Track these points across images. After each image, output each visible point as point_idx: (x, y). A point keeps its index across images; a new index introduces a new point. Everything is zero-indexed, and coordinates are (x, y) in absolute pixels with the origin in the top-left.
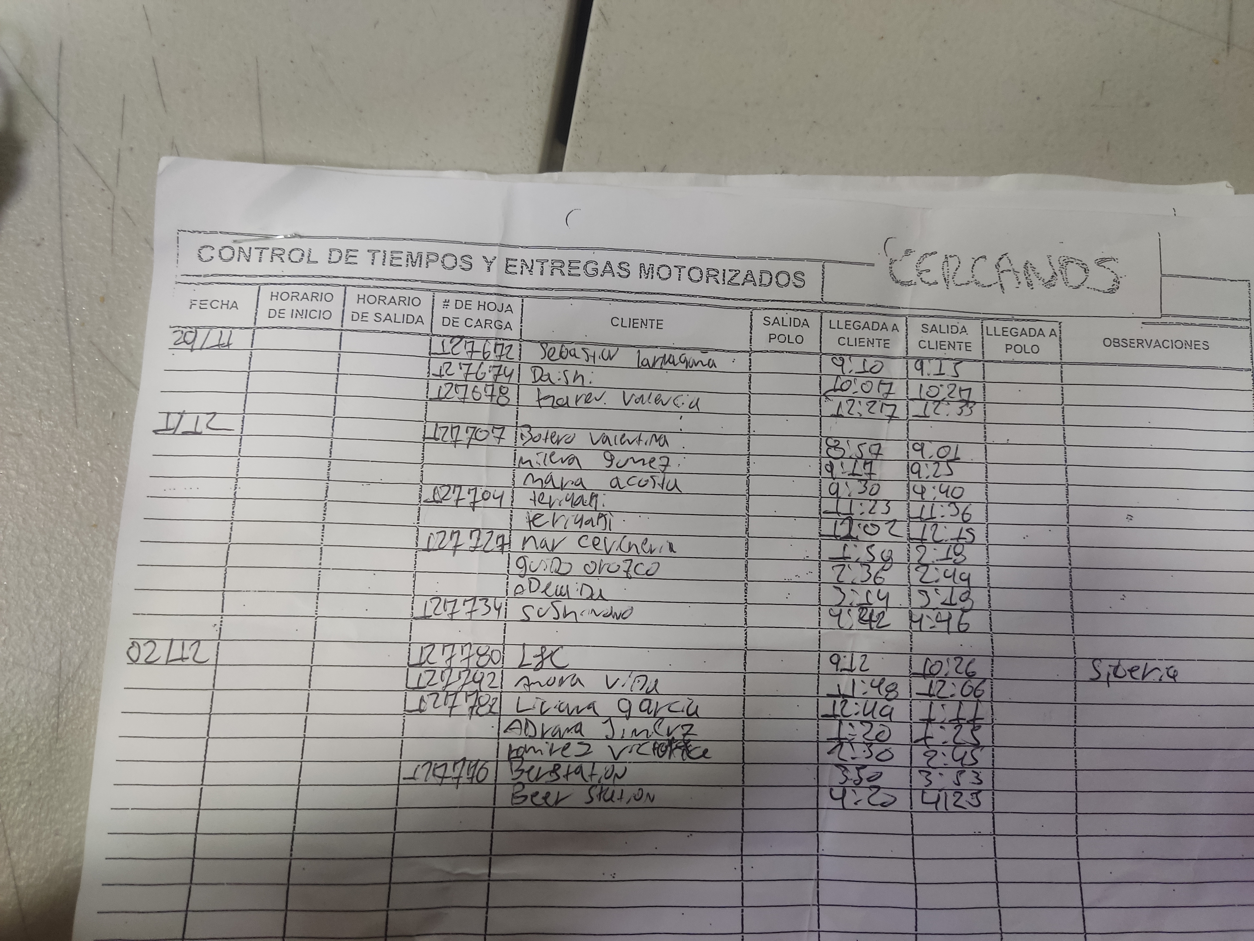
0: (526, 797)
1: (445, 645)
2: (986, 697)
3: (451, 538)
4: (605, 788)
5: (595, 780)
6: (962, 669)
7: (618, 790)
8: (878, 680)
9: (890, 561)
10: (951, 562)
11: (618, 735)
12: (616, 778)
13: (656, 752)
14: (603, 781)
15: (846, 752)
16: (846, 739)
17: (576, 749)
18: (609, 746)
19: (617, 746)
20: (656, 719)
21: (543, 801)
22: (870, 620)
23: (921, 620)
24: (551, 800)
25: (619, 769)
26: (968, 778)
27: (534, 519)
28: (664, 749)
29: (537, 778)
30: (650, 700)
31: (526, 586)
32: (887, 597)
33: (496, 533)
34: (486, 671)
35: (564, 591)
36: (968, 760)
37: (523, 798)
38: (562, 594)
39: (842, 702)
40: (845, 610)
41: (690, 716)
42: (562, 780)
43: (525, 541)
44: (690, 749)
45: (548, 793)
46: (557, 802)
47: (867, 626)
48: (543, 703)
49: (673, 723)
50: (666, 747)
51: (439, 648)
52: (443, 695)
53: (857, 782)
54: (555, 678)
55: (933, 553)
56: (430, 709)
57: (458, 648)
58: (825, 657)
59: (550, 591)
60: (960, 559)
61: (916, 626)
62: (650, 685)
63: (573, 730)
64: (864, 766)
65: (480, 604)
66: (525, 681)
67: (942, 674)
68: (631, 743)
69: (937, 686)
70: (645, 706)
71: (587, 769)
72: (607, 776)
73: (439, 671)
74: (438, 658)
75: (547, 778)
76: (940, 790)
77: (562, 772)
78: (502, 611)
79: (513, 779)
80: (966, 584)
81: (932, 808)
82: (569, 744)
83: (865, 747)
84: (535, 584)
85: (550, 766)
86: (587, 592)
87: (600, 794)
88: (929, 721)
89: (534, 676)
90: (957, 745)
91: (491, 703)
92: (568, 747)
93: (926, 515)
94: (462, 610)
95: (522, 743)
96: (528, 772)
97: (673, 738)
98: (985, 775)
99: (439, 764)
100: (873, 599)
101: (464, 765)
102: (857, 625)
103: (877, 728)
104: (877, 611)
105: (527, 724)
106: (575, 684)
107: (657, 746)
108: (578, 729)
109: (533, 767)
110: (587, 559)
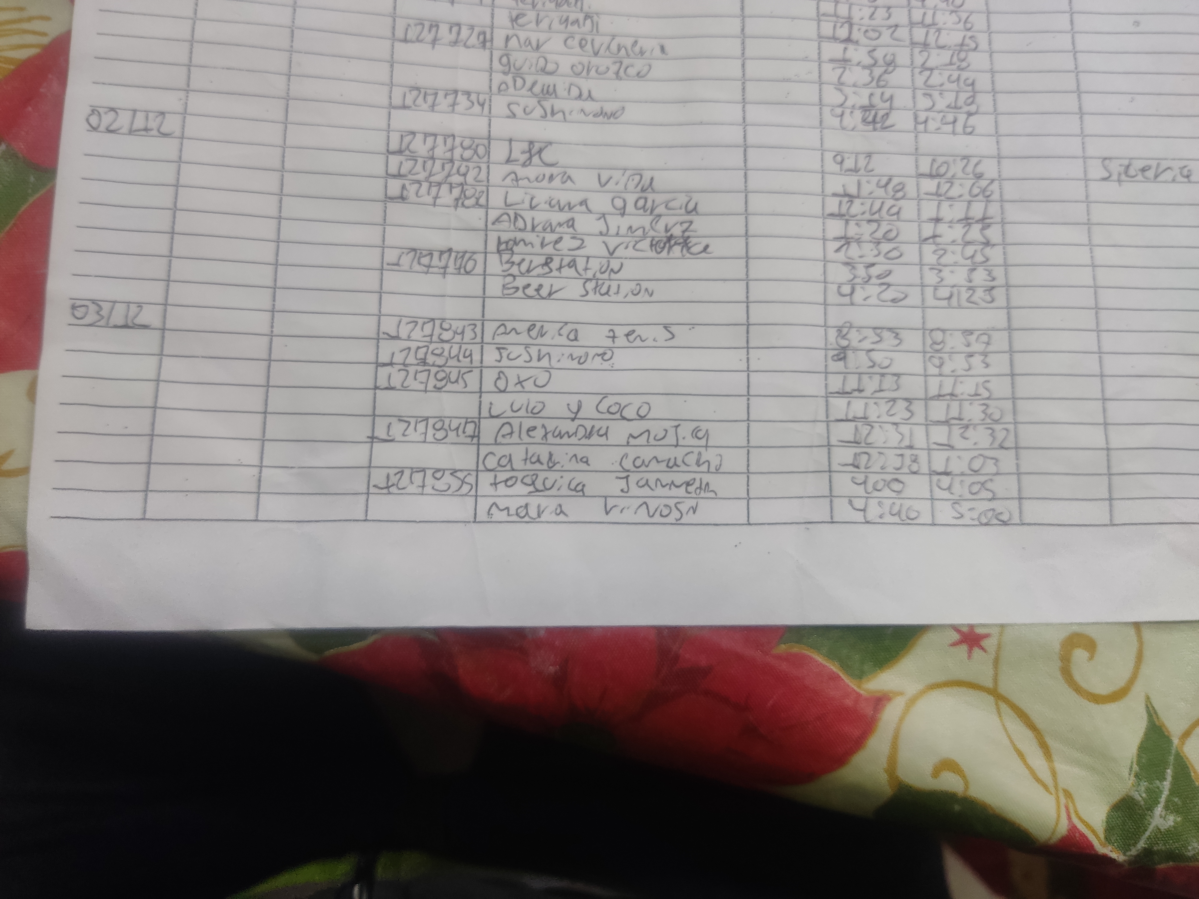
0: (517, 289)
1: (426, 135)
2: (996, 196)
3: (430, 31)
4: (600, 282)
5: (590, 274)
6: (970, 169)
7: (614, 285)
8: (884, 180)
9: (893, 64)
10: (955, 67)
11: (613, 231)
12: (612, 273)
13: (653, 248)
14: (598, 275)
15: (854, 251)
16: (852, 238)
17: (568, 243)
18: (604, 242)
19: (613, 242)
20: (651, 218)
21: (536, 293)
22: (874, 121)
23: (926, 122)
24: (544, 292)
25: (615, 264)
26: (980, 276)
27: (517, 17)
28: (662, 245)
29: (528, 271)
30: (646, 199)
31: (510, 83)
32: (891, 98)
33: (477, 30)
34: (471, 165)
35: (551, 89)
36: (979, 258)
37: (514, 290)
38: (549, 92)
39: (848, 202)
40: (848, 111)
41: (689, 213)
42: (555, 273)
43: (508, 39)
44: (690, 245)
45: (541, 286)
46: (550, 294)
47: (871, 127)
48: (532, 199)
49: (671, 220)
50: (665, 244)
51: (419, 137)
52: (425, 185)
53: (866, 280)
54: (544, 175)
55: (936, 58)
56: (412, 197)
57: (440, 139)
58: (829, 156)
59: (537, 89)
60: (964, 64)
61: (921, 127)
62: (646, 181)
63: (565, 225)
64: (873, 265)
65: (461, 98)
66: (513, 176)
67: (949, 175)
68: (627, 239)
69: (945, 187)
70: (641, 203)
71: (581, 263)
72: (603, 270)
73: (420, 161)
74: (420, 146)
75: (539, 271)
76: (953, 286)
77: (555, 265)
78: (486, 107)
79: (503, 271)
80: (970, 88)
81: (945, 303)
82: (561, 238)
83: (872, 246)
84: (519, 82)
85: (542, 260)
86: (575, 92)
87: (595, 288)
88: (937, 220)
89: (522, 172)
90: (968, 243)
91: (477, 195)
92: (560, 241)
93: (928, 20)
94: (444, 103)
95: (511, 235)
96: (519, 264)
97: (671, 235)
98: (999, 272)
99: (424, 253)
100: (876, 100)
101: (450, 255)
102: (861, 126)
103: (884, 227)
104: (881, 113)
105: (516, 218)
106: (565, 182)
107: (654, 243)
108: (571, 223)
109: (523, 260)
110: (575, 60)
